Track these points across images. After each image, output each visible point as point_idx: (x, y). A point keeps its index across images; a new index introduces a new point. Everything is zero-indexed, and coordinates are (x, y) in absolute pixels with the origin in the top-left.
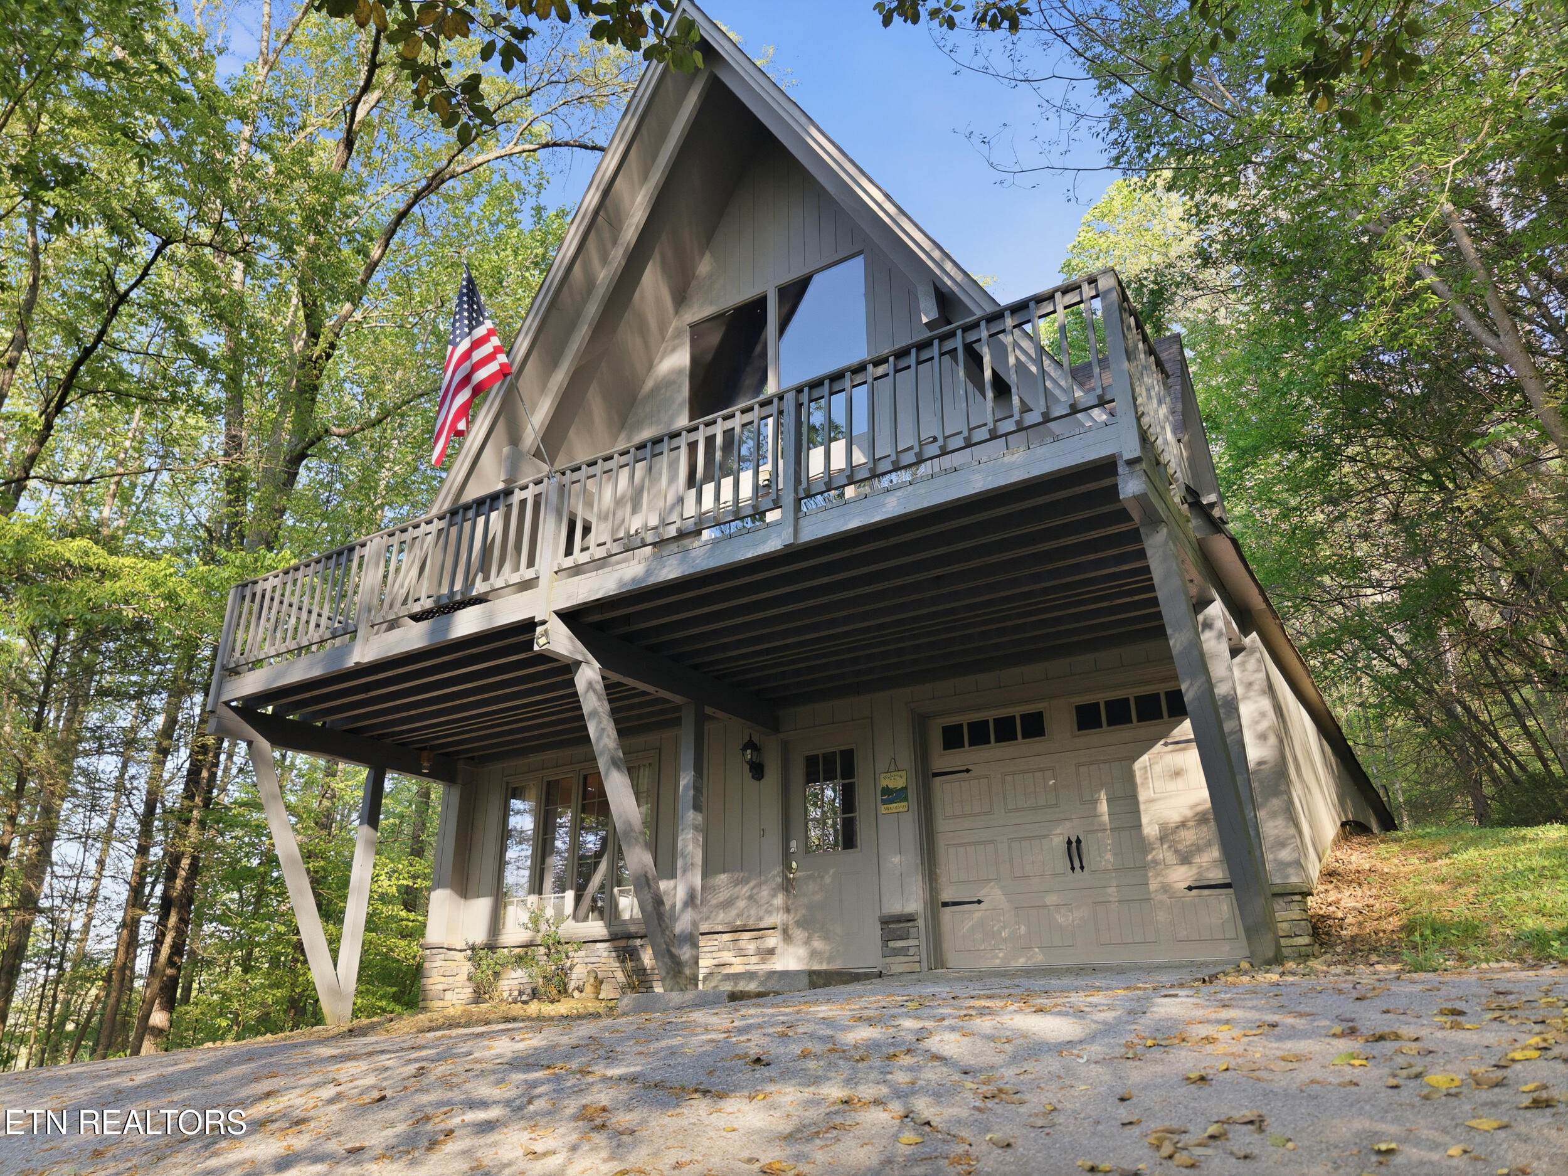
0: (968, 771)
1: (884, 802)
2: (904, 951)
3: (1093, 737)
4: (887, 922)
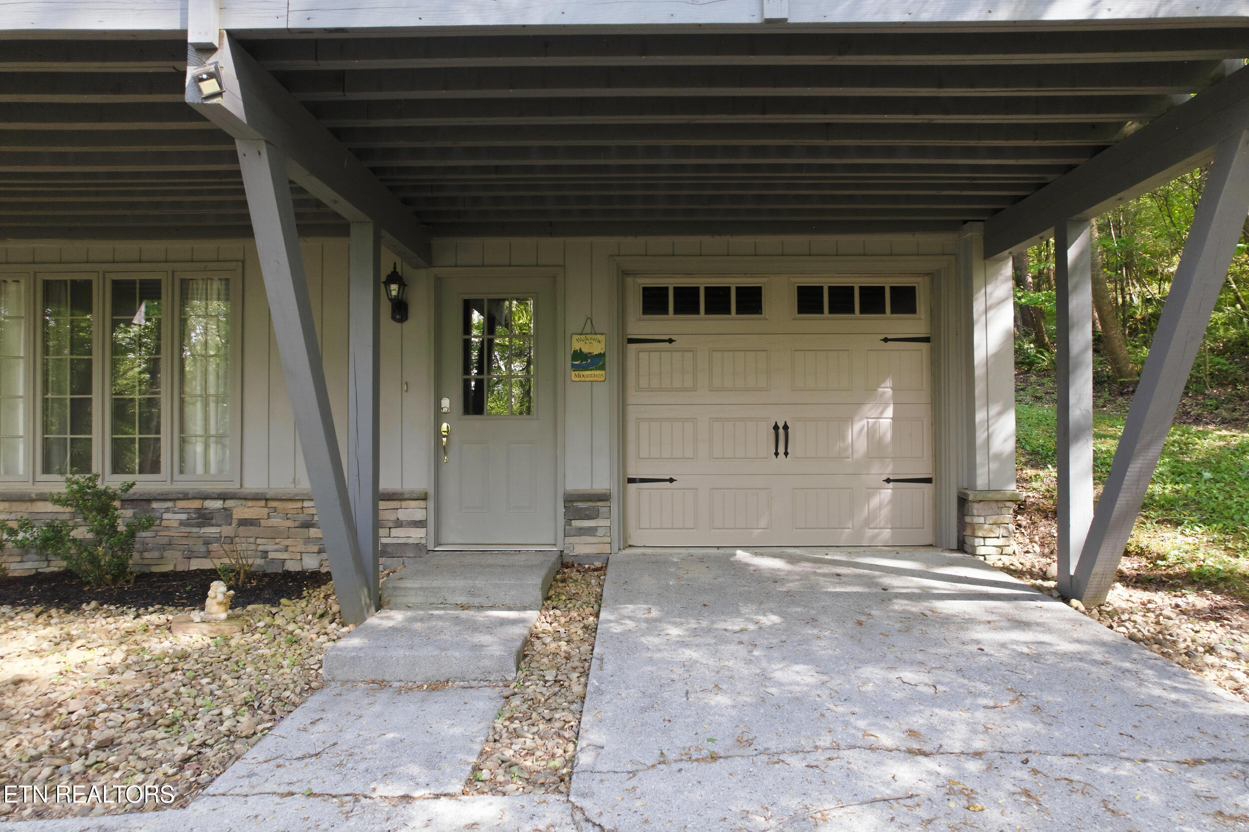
0: (670, 341)
1: (575, 368)
2: (591, 531)
3: (812, 322)
4: (570, 500)
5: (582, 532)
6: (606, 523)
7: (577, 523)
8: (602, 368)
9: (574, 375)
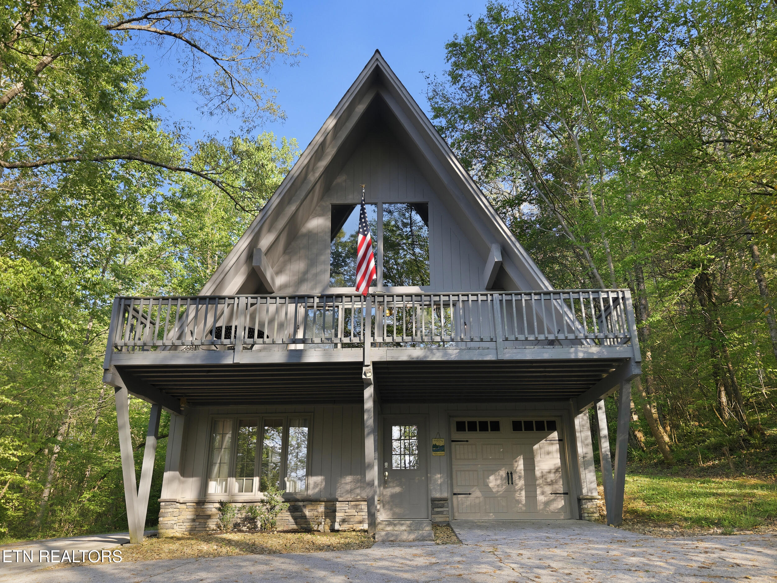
0: (467, 441)
1: (434, 451)
2: (442, 513)
3: (518, 434)
4: (433, 501)
5: (438, 513)
6: (447, 509)
7: (436, 510)
8: (444, 451)
9: (434, 454)
